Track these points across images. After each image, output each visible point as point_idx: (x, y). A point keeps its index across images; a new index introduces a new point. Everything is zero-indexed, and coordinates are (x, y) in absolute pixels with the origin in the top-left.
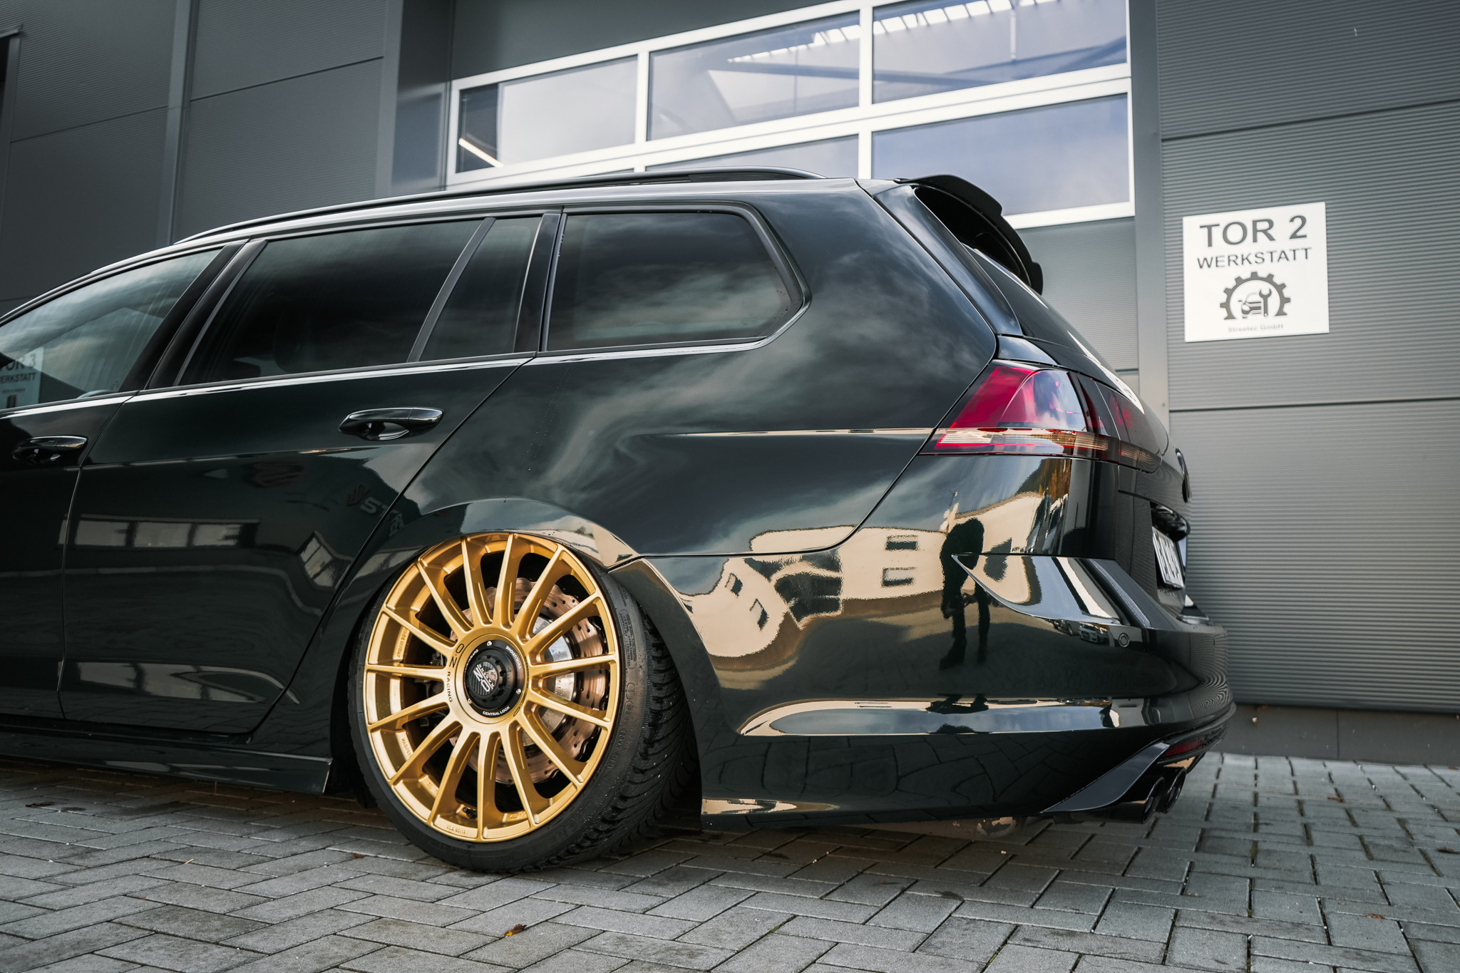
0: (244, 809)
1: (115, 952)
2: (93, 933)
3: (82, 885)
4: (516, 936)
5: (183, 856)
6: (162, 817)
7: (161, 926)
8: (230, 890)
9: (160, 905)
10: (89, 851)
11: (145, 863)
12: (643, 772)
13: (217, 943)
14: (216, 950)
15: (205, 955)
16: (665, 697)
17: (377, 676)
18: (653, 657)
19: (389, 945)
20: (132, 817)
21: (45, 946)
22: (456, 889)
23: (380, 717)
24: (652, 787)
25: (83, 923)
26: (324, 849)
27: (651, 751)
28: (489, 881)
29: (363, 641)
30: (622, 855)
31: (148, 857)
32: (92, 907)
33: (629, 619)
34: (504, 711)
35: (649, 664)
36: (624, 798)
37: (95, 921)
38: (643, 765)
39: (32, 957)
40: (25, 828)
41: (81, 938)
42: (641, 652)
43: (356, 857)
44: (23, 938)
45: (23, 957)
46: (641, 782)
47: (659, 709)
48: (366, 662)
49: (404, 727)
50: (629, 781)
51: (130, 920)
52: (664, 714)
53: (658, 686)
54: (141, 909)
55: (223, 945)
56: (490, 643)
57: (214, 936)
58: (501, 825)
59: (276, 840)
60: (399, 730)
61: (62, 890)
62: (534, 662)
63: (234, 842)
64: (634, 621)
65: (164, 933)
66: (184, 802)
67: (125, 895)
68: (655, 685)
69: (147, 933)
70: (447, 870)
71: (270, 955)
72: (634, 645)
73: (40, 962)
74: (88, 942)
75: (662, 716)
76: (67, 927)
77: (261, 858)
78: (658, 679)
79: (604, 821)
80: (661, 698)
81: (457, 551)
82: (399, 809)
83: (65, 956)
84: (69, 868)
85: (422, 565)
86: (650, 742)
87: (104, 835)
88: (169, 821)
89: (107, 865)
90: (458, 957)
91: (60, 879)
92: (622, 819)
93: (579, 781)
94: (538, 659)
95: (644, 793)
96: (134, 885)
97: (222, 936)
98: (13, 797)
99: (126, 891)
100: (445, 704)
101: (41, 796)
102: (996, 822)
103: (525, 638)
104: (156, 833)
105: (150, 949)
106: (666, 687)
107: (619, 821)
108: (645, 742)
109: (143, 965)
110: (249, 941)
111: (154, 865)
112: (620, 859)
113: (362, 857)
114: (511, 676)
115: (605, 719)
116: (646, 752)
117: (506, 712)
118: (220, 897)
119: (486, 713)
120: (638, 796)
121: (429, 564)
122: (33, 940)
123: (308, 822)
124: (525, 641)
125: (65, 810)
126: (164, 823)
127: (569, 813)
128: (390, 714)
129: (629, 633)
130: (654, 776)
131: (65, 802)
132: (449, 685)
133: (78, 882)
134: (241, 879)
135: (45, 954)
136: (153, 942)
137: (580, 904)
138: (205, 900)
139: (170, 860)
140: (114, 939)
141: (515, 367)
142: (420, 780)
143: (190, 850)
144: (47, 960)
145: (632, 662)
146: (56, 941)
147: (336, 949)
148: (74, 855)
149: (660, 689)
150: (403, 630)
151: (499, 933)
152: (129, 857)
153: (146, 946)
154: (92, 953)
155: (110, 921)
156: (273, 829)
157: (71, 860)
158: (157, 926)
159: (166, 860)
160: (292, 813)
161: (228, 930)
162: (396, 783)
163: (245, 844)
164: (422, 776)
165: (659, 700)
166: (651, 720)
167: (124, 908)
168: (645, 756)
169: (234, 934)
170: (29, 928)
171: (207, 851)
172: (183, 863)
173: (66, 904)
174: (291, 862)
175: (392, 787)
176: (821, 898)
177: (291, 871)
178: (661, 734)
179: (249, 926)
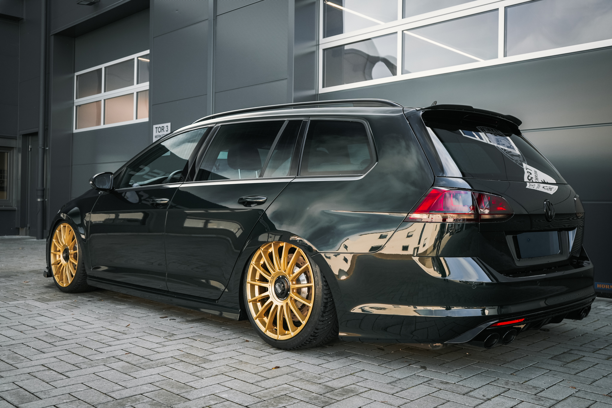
0: (222, 322)
1: (170, 366)
2: (166, 360)
3: (168, 346)
4: (275, 370)
5: (198, 338)
6: (197, 324)
7: (184, 359)
8: (206, 350)
9: (186, 353)
10: (173, 335)
11: (187, 339)
12: (322, 321)
13: (196, 365)
14: (195, 367)
15: (192, 368)
16: (329, 298)
17: (250, 284)
18: (324, 285)
19: (239, 369)
20: (188, 323)
21: (155, 363)
22: (269, 354)
23: (252, 298)
24: (327, 326)
25: (165, 357)
26: (239, 338)
27: (324, 315)
28: (281, 352)
29: (246, 273)
30: (329, 346)
31: (188, 338)
32: (168, 353)
33: (317, 272)
34: (285, 298)
35: (323, 287)
36: (317, 329)
37: (168, 357)
38: (322, 319)
39: (151, 365)
40: (158, 325)
41: (164, 361)
42: (320, 283)
43: (247, 341)
44: (150, 360)
45: (149, 365)
46: (322, 324)
47: (326, 302)
48: (247, 280)
49: (259, 301)
50: (318, 324)
51: (176, 357)
52: (328, 303)
53: (326, 294)
54: (181, 354)
55: (197, 366)
56: (281, 276)
57: (196, 363)
58: (285, 335)
59: (226, 334)
60: (258, 302)
61: (163, 347)
62: (293, 284)
63: (214, 334)
64: (318, 273)
65: (184, 361)
66: (206, 318)
67: (178, 350)
68: (325, 294)
69: (180, 361)
70: (271, 347)
71: (207, 369)
72: (318, 281)
73: (153, 367)
74: (165, 362)
75: (328, 304)
76: (161, 358)
77: (219, 340)
78: (326, 292)
79: (311, 336)
80: (328, 298)
81: (270, 246)
82: (257, 327)
83: (159, 366)
84: (166, 340)
85: (261, 250)
86: (324, 312)
87: (179, 329)
88: (199, 325)
89: (176, 340)
90: (255, 374)
91: (163, 343)
92: (318, 335)
93: (304, 323)
94: (294, 283)
95: (325, 327)
96: (180, 347)
97: (198, 363)
98: (157, 314)
99: (178, 349)
100: (268, 295)
101: (165, 314)
102: (435, 345)
103: (290, 275)
104: (193, 330)
105: (179, 366)
106: (329, 295)
107: (317, 336)
108: (322, 312)
109: (176, 369)
110: (204, 365)
111: (189, 340)
112: (328, 347)
113: (249, 341)
114: (286, 287)
115: (311, 304)
116: (323, 315)
117: (285, 299)
118: (202, 352)
119: (280, 299)
120: (322, 328)
121: (263, 249)
122: (152, 361)
123: (239, 328)
124: (290, 276)
125: (170, 320)
126: (196, 326)
127: (301, 333)
128: (255, 297)
129: (317, 277)
130: (327, 322)
131: (171, 316)
132: (270, 289)
133: (167, 345)
134: (211, 346)
135: (154, 365)
136: (181, 364)
137: (301, 361)
138: (198, 353)
139: (194, 339)
140: (171, 362)
141: (288, 182)
142: (264, 319)
143: (201, 336)
144: (154, 366)
145: (317, 286)
146: (157, 362)
147: (224, 369)
148: (169, 336)
149: (327, 295)
150: (257, 272)
151: (271, 368)
152: (183, 338)
153: (178, 365)
154: (165, 365)
155: (172, 357)
156: (227, 330)
157: (167, 337)
158: (183, 359)
159: (192, 339)
160: (236, 324)
161: (200, 362)
162: (256, 319)
163: (216, 335)
164: (264, 317)
165: (327, 299)
166: (323, 305)
167: (177, 353)
168: (323, 316)
169: (201, 363)
170: (152, 358)
171: (205, 336)
172: (197, 340)
173: (162, 351)
174: (227, 342)
175: (255, 320)
176: (379, 365)
177: (225, 345)
178: (327, 310)
179: (206, 361)
